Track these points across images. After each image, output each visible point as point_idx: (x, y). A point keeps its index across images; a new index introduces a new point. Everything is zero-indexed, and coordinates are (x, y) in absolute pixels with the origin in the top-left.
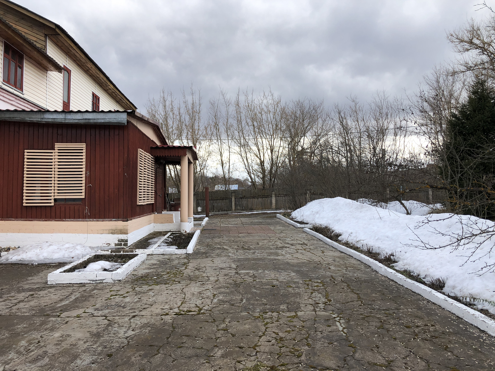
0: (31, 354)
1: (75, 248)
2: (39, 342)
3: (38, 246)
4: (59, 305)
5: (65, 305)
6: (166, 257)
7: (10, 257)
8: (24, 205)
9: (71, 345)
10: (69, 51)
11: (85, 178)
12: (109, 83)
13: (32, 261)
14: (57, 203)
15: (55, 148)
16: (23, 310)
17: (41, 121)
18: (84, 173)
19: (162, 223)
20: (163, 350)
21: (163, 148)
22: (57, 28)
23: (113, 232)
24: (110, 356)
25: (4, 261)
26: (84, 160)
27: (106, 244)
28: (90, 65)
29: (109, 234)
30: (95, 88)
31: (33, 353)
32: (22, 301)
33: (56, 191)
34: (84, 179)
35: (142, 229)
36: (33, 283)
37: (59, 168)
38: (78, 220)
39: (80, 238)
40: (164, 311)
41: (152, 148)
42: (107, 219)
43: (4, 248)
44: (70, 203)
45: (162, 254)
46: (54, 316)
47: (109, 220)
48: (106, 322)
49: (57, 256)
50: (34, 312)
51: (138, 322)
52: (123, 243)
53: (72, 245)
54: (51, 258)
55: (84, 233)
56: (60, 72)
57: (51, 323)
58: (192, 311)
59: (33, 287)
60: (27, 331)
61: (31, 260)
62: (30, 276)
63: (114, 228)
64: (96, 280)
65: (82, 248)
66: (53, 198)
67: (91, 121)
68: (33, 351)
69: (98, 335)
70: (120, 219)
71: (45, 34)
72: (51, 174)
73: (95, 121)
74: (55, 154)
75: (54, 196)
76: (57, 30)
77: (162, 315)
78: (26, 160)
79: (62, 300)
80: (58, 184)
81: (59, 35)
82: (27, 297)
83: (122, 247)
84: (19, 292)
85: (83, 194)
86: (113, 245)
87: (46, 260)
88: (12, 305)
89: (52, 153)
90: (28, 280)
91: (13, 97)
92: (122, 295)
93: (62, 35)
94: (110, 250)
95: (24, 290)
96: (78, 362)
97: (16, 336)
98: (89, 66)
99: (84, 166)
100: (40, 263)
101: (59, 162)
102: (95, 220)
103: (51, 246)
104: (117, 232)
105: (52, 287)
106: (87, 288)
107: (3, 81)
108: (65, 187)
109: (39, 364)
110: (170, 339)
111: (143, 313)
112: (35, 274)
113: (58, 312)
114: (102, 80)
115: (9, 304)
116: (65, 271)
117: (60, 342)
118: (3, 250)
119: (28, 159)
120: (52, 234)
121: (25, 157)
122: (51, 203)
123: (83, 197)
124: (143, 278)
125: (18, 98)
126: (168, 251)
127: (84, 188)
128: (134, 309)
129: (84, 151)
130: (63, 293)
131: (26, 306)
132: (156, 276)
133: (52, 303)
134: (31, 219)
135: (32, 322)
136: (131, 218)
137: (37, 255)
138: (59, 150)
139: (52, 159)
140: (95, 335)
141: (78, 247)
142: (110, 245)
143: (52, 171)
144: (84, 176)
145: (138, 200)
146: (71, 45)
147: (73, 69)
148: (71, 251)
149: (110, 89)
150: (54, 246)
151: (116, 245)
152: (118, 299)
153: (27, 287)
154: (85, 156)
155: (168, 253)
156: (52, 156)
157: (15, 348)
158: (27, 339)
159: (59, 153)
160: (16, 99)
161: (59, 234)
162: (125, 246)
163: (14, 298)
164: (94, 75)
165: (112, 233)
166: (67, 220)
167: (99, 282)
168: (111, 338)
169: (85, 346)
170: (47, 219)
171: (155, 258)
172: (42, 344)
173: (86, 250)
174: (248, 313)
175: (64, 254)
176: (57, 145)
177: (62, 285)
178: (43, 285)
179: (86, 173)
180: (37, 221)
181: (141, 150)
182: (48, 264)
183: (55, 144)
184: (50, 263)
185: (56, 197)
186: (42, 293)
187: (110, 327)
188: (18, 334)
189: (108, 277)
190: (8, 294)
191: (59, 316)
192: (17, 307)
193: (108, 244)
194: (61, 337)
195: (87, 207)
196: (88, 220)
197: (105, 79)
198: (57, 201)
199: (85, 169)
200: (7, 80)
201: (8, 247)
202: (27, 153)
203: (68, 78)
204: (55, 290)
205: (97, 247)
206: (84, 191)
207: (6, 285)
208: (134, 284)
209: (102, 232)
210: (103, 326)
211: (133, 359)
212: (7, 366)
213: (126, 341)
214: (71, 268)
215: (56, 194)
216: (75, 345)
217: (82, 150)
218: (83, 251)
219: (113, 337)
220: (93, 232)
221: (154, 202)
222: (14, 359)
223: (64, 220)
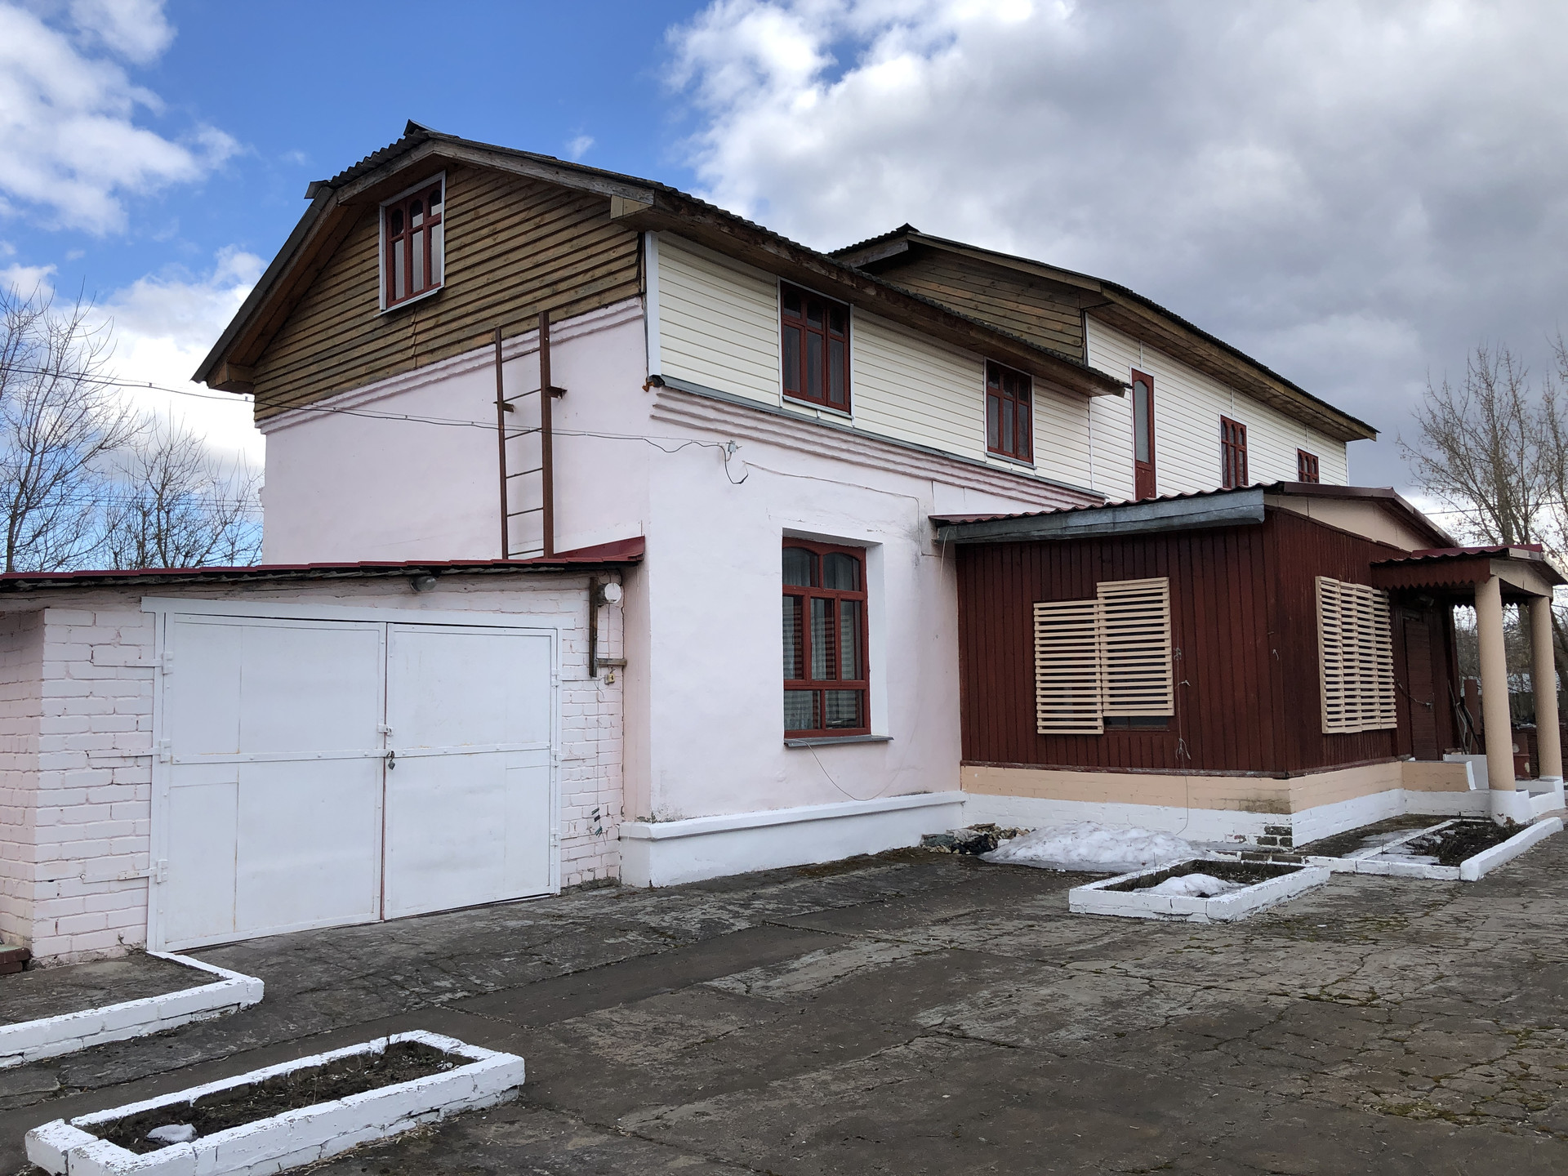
0: (990, 1010)
1: (1151, 842)
2: (1010, 996)
3: (1069, 829)
4: (1070, 949)
5: (1082, 950)
6: (1392, 882)
7: (1013, 851)
8: (1041, 731)
9: (1061, 1009)
10: (1143, 331)
11: (1171, 665)
12: (1268, 382)
13: (1056, 863)
14: (1111, 728)
15: (1098, 595)
16: (1004, 948)
17: (1061, 536)
18: (1168, 651)
19: (1430, 789)
20: (1228, 1047)
21: (1427, 561)
22: (1105, 290)
23: (1252, 806)
24: (1119, 1035)
25: (1002, 857)
26: (1167, 620)
27: (1236, 838)
28: (1203, 350)
29: (1240, 810)
30: (1228, 403)
31: (994, 1009)
32: (1009, 934)
33: (1107, 699)
34: (1169, 667)
35: (1349, 803)
36: (1043, 906)
37: (1109, 643)
38: (1161, 771)
39: (1172, 817)
40: (1284, 988)
41: (1374, 566)
42: (1232, 772)
43: (1004, 831)
44: (1139, 727)
45: (1383, 875)
46: (1054, 965)
47: (1239, 773)
48: (1146, 988)
49: (1107, 857)
50: (1021, 954)
51: (1210, 997)
52: (1279, 838)
53: (1146, 834)
54: (1095, 859)
55: (1177, 805)
56: (1121, 394)
57: (1044, 973)
58: (1350, 998)
59: (1039, 913)
60: (996, 979)
61: (1053, 860)
62: (1041, 893)
63: (1252, 795)
64: (1172, 915)
65: (1170, 843)
66: (1099, 715)
67: (1176, 522)
68: (995, 1006)
69: (1117, 1004)
70: (1267, 773)
71: (1081, 310)
72: (1093, 658)
73: (1185, 520)
74: (1098, 608)
75: (1103, 711)
76: (1107, 294)
77: (1270, 994)
78: (1037, 627)
79: (1080, 942)
80: (1111, 681)
81: (1113, 302)
82: (1021, 929)
83: (1278, 847)
84: (1010, 918)
85: (1170, 705)
86: (1252, 842)
87: (1084, 864)
88: (988, 937)
89: (1092, 606)
90: (1035, 900)
91: (1012, 481)
92: (1211, 949)
93: (1120, 301)
94: (1239, 853)
95: (1019, 917)
96: (1063, 1033)
97: (978, 982)
98: (1201, 353)
99: (1167, 635)
100: (1071, 868)
101: (1108, 628)
102: (1202, 772)
103: (1097, 833)
104: (1260, 807)
105: (1076, 916)
106: (1144, 927)
107: (989, 449)
108: (1126, 688)
109: (998, 1024)
110: (1254, 1034)
111: (1232, 985)
112: (1053, 891)
113: (1064, 959)
114: (1248, 379)
115: (985, 935)
116: (1107, 888)
117: (1045, 1003)
118: (1003, 834)
119: (1042, 623)
120: (1103, 805)
121: (1037, 619)
122: (1096, 728)
123: (1170, 713)
124: (1290, 924)
125: (1021, 481)
126: (1404, 867)
127: (1170, 690)
128: (1219, 976)
129: (1166, 596)
130: (1092, 930)
131: (1012, 943)
132: (1326, 924)
133: (1061, 944)
134: (1056, 766)
135: (1012, 967)
136: (1299, 771)
137: (1067, 851)
138: (1107, 598)
139: (1092, 621)
140: (1112, 1003)
141: (1159, 840)
142: (1245, 840)
143: (1093, 651)
144: (1168, 659)
145: (1324, 722)
146: (1146, 316)
147: (1158, 370)
148: (1142, 846)
149: (1276, 396)
150: (1103, 832)
151: (1261, 841)
152: (1196, 954)
153: (1028, 911)
154: (1168, 609)
155: (1402, 873)
156: (1092, 614)
157: (969, 998)
158: (993, 989)
159: (1107, 605)
160: (1018, 483)
161: (1120, 805)
162: (1285, 845)
163: (996, 927)
164: (1222, 370)
165: (1248, 809)
166: (1135, 770)
167: (1178, 918)
168: (1137, 1012)
169: (1086, 1014)
170: (1090, 767)
171: (1357, 882)
172: (1014, 1000)
173: (1179, 849)
174: (1496, 1022)
175: (1125, 853)
176: (1102, 588)
177: (1096, 917)
178: (1060, 913)
179: (1173, 653)
180: (1069, 770)
181: (1324, 578)
182: (1086, 872)
183: (1098, 584)
184: (1091, 872)
185: (1106, 714)
186: (1050, 925)
187: (1148, 997)
188: (982, 981)
189: (1200, 910)
190: (989, 919)
191: (1062, 966)
192: (995, 941)
193: (1240, 837)
194: (1050, 995)
195: (1181, 740)
196: (1186, 771)
197: (1255, 374)
198: (1110, 723)
199: (1170, 641)
200: (996, 446)
201: (1013, 828)
202: (1040, 611)
203: (1145, 398)
204: (1077, 924)
205: (1208, 844)
206: (1170, 697)
207: (992, 903)
208: (1257, 932)
209: (1223, 804)
210: (1134, 993)
211: (1160, 1047)
212: (949, 1018)
213: (1163, 1021)
214: (1122, 883)
215: (1107, 706)
216: (1066, 1010)
217: (1161, 594)
218: (1171, 849)
219: (1144, 1012)
220: (1199, 803)
221: (1395, 726)
222: (962, 1011)
223: (1129, 769)
